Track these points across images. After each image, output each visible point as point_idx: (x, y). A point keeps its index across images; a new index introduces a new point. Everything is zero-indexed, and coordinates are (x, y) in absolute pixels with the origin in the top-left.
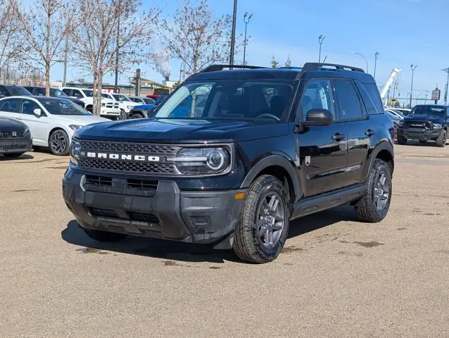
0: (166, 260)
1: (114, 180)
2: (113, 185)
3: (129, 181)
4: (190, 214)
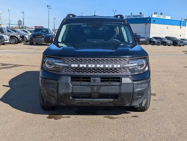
0: (104, 116)
1: (92, 78)
2: (92, 81)
3: (101, 78)
4: (137, 93)
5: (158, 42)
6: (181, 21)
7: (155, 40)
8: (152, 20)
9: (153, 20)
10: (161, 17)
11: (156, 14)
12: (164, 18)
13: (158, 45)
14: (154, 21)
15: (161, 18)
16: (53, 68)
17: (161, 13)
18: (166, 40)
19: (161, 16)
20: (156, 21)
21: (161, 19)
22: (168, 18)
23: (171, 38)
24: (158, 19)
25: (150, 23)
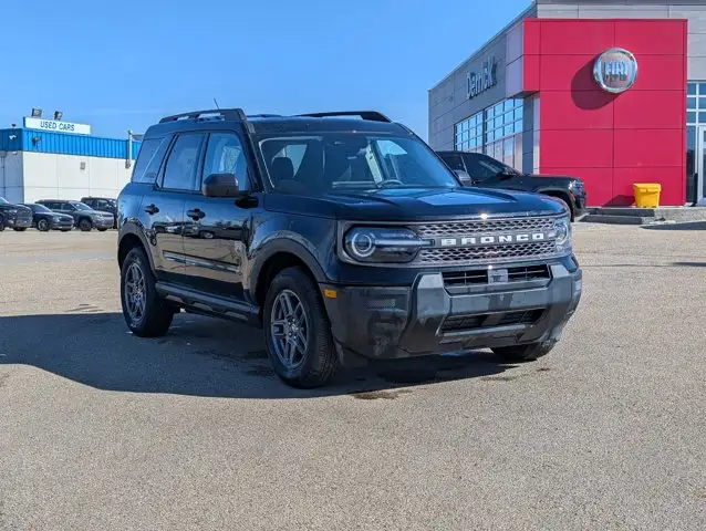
1: (490, 273)
3: (509, 270)
5: (63, 219)
6: (127, 141)
7: (50, 212)
8: (26, 139)
9: (30, 136)
10: (58, 127)
11: (39, 116)
12: (69, 131)
13: (63, 230)
14: (34, 141)
15: (57, 129)
16: (372, 255)
17: (57, 113)
18: (89, 211)
19: (58, 123)
20: (39, 142)
21: (59, 134)
22: (82, 129)
23: (104, 204)
24: (46, 133)
25: (21, 149)
